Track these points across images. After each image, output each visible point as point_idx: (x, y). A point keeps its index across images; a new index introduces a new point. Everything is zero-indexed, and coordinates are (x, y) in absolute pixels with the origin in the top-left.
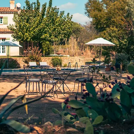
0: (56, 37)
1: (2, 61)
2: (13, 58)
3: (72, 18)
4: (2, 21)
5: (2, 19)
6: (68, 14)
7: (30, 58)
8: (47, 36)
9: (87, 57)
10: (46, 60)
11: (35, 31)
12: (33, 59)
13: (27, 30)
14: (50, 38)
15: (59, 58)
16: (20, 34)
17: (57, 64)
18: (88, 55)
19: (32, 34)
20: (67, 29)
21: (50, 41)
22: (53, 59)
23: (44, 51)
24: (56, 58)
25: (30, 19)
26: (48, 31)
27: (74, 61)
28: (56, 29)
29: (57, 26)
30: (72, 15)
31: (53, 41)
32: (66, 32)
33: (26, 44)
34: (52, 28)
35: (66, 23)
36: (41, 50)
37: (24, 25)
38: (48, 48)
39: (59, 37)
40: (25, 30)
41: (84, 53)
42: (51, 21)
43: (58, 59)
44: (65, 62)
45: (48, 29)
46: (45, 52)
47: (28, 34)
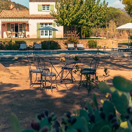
0: (92, 22)
1: (45, 43)
2: (54, 40)
3: (107, 5)
4: (50, 9)
5: (50, 7)
6: (104, 2)
7: (69, 41)
8: (84, 21)
9: (124, 38)
10: (83, 42)
11: (73, 17)
12: (72, 41)
13: (66, 16)
14: (87, 23)
15: (95, 41)
16: (60, 20)
17: (92, 46)
18: (125, 36)
19: (71, 19)
20: (103, 15)
21: (87, 26)
22: (89, 42)
23: (84, 34)
24: (92, 41)
25: (69, 6)
26: (85, 17)
27: (108, 43)
28: (93, 15)
29: (94, 12)
30: (108, 3)
31: (90, 26)
32: (102, 17)
33: (70, 28)
34: (90, 14)
35: (102, 9)
36: (79, 34)
37: (64, 12)
38: (88, 32)
39: (95, 23)
40: (65, 16)
41: (122, 35)
42: (88, 8)
43: (93, 41)
44: (100, 44)
45: (86, 15)
46: (86, 35)
47: (67, 20)
